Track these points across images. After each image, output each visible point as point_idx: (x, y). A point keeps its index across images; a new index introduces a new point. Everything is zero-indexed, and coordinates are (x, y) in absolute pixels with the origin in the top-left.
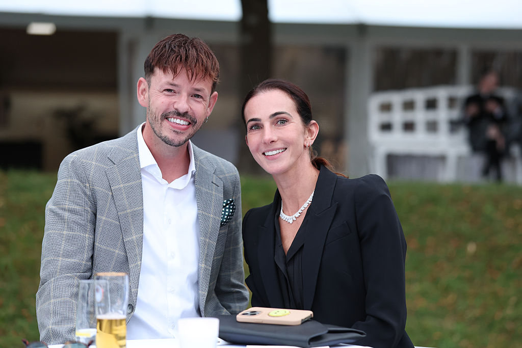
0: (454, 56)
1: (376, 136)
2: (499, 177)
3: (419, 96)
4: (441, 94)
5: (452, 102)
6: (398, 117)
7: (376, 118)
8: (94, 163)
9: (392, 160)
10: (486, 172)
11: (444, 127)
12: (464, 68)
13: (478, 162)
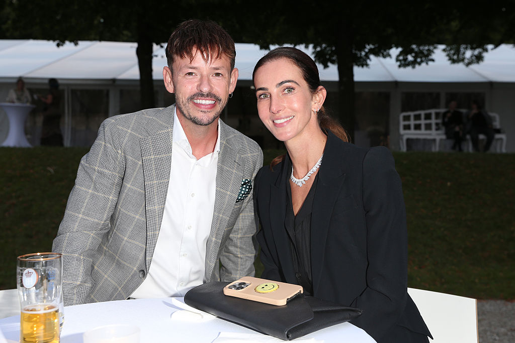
0: (438, 95)
1: (402, 131)
2: (460, 150)
3: (422, 113)
4: (433, 111)
5: (437, 115)
6: (412, 122)
7: (402, 123)
8: (129, 131)
9: (409, 141)
10: (454, 148)
11: (434, 127)
12: (443, 101)
13: (450, 143)
